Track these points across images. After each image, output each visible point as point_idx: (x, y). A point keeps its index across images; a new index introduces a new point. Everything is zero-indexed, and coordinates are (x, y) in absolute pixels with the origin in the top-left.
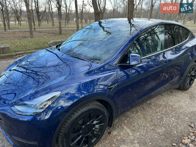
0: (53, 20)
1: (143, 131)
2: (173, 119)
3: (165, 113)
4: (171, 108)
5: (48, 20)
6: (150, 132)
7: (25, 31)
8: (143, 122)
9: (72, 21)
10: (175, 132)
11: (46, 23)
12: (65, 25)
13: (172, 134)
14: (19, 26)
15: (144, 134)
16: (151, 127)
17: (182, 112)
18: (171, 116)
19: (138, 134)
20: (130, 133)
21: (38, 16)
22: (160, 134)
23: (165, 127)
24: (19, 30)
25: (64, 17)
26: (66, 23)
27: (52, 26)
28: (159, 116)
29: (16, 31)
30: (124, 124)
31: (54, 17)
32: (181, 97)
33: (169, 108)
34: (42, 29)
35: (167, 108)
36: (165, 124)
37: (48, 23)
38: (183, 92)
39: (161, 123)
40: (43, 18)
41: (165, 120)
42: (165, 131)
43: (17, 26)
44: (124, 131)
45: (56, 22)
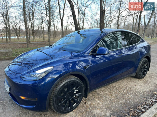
0: (44, 36)
1: (109, 102)
2: (131, 95)
3: (126, 92)
4: (130, 89)
5: (40, 36)
6: (115, 102)
7: (22, 43)
8: (109, 97)
9: (59, 37)
10: (132, 103)
11: (39, 38)
12: (53, 39)
13: (130, 104)
14: (18, 40)
15: (110, 103)
16: (115, 100)
17: (138, 91)
18: (130, 93)
19: (106, 103)
20: (100, 103)
21: (33, 33)
22: (121, 104)
23: (125, 100)
24: (18, 43)
25: (52, 34)
26: (54, 38)
27: (43, 40)
28: (121, 93)
29: (15, 44)
30: (96, 98)
31: (45, 34)
32: (138, 82)
33: (128, 89)
34: (35, 42)
35: (127, 89)
36: (125, 98)
37: (40, 38)
38: (140, 80)
39: (122, 97)
40: (36, 34)
41: (125, 96)
42: (125, 102)
43: (16, 40)
44: (96, 102)
45: (46, 38)
